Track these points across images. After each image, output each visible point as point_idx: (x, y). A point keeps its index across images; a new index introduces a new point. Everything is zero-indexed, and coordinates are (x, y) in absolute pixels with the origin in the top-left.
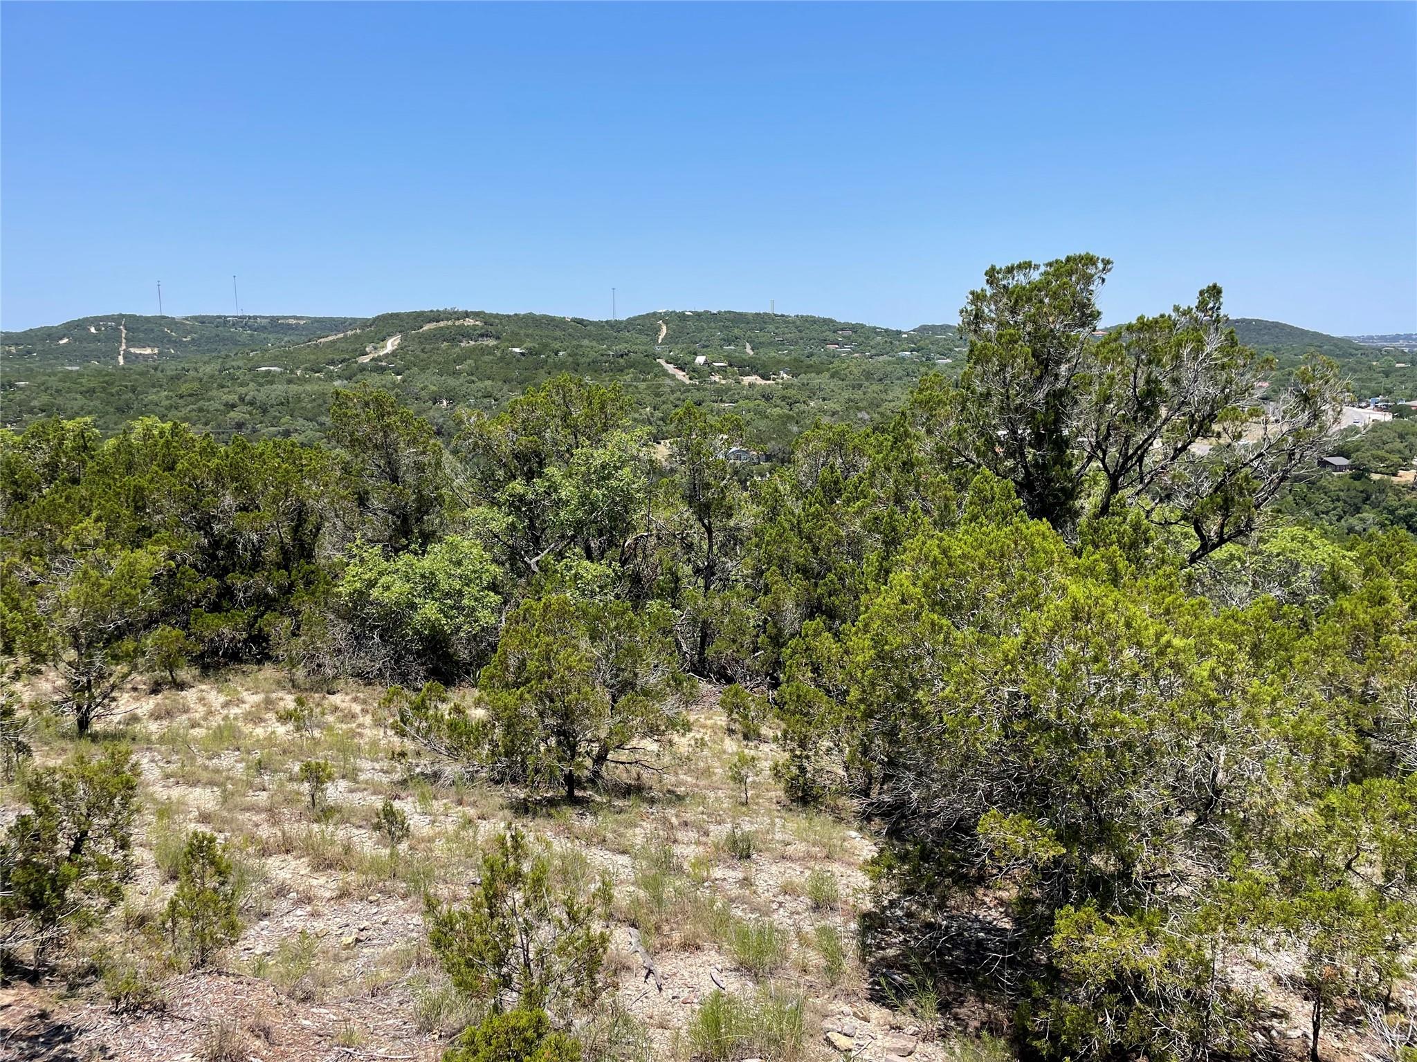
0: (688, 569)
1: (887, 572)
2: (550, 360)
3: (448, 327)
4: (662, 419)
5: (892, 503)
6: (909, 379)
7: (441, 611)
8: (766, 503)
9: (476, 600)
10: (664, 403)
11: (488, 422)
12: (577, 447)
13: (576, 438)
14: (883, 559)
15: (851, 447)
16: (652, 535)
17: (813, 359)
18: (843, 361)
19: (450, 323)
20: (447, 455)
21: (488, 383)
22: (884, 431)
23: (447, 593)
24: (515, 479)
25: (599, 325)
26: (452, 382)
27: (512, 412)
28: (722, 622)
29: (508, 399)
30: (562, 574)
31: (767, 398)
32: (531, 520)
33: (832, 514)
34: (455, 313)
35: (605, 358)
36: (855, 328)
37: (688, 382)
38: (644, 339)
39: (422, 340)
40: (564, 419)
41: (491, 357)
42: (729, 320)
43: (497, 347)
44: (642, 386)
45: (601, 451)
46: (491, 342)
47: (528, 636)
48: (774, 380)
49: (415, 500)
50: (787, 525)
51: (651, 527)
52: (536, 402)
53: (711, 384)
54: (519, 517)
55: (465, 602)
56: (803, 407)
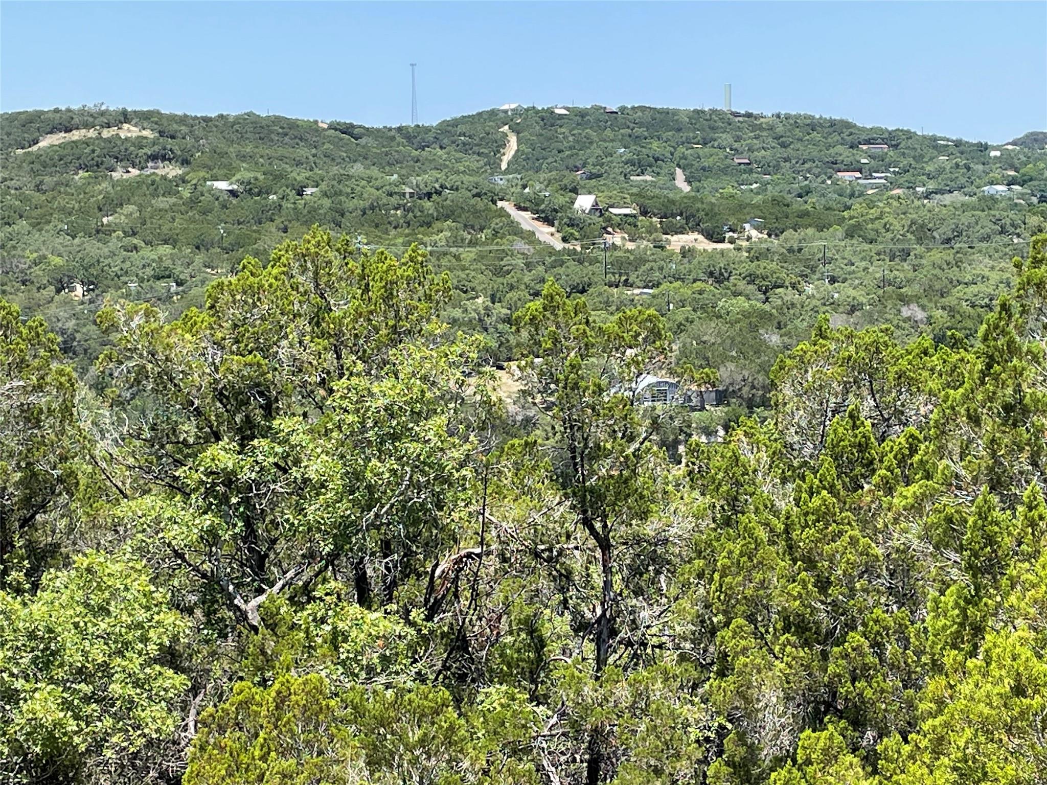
0: (563, 624)
1: (978, 630)
2: (286, 205)
3: (87, 142)
4: (508, 320)
5: (984, 488)
6: (1006, 239)
7: (66, 705)
8: (717, 489)
9: (137, 684)
10: (512, 288)
11: (167, 328)
12: (341, 376)
13: (339, 357)
14: (968, 602)
15: (891, 376)
16: (488, 553)
17: (812, 199)
18: (871, 205)
19: (92, 133)
20: (83, 392)
21: (165, 250)
22: (956, 344)
23: (80, 671)
24: (218, 438)
25: (383, 135)
26: (93, 248)
27: (212, 307)
28: (634, 732)
29: (203, 282)
30: (307, 632)
31: (719, 277)
32: (248, 523)
33: (856, 510)
34: (103, 114)
35: (394, 200)
36: (893, 139)
37: (559, 246)
38: (472, 161)
39: (36, 166)
40: (316, 321)
41: (173, 200)
42: (640, 125)
43: (183, 180)
44: (468, 254)
45: (387, 383)
46: (172, 171)
47: (244, 758)
48: (732, 241)
49: (21, 482)
50: (762, 534)
51: (487, 537)
52: (261, 286)
53: (606, 249)
54: (225, 516)
55: (115, 689)
56: (789, 295)
